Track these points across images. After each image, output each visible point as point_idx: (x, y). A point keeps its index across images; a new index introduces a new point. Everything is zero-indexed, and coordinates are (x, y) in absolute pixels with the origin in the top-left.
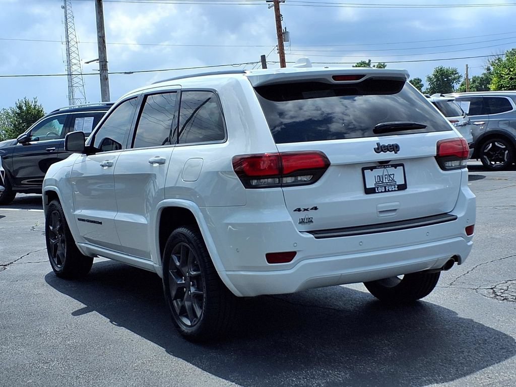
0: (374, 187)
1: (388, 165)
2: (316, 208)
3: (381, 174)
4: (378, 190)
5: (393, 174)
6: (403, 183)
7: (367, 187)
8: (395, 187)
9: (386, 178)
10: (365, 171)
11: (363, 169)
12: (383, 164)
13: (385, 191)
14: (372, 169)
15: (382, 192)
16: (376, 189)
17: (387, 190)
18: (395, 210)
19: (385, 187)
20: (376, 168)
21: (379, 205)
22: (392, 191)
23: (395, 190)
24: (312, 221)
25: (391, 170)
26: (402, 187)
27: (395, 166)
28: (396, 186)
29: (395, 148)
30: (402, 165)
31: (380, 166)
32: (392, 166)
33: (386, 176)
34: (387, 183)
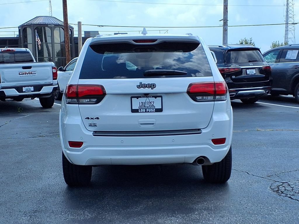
0: (138, 108)
1: (150, 96)
2: (98, 118)
3: (144, 101)
4: (140, 111)
5: (154, 102)
6: (161, 108)
7: (133, 108)
8: (153, 110)
9: (147, 104)
10: (132, 99)
11: (132, 98)
12: (146, 95)
13: (146, 112)
14: (137, 98)
15: (143, 112)
16: (139, 110)
17: (147, 111)
18: (153, 124)
19: (146, 110)
20: (141, 98)
21: (140, 120)
22: (151, 112)
23: (153, 112)
24: (96, 125)
25: (152, 99)
26: (160, 110)
27: (156, 97)
28: (154, 109)
29: (153, 86)
30: (161, 97)
31: (144, 96)
32: (153, 97)
33: (148, 103)
34: (148, 107)
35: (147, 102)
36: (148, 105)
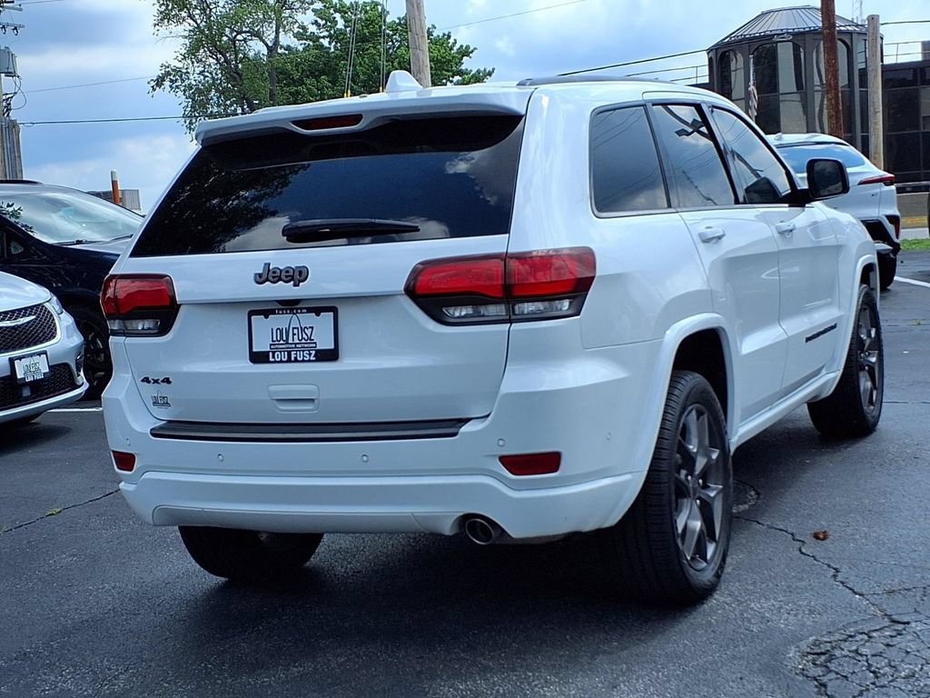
0: (269, 349)
1: (301, 309)
3: (284, 326)
4: (273, 357)
5: (312, 328)
6: (332, 347)
7: (254, 350)
8: (310, 354)
9: (294, 334)
10: (253, 317)
11: (251, 313)
12: (290, 306)
13: (289, 361)
14: (266, 313)
15: (281, 361)
16: (271, 354)
17: (293, 359)
18: (313, 400)
19: (289, 353)
20: (275, 314)
21: (272, 388)
22: (303, 361)
23: (309, 361)
24: (167, 403)
25: (307, 319)
26: (330, 355)
27: (318, 311)
28: (313, 352)
30: (334, 310)
31: (282, 310)
32: (310, 310)
33: (296, 331)
34: (296, 344)
35: (293, 328)
36: (296, 337)
